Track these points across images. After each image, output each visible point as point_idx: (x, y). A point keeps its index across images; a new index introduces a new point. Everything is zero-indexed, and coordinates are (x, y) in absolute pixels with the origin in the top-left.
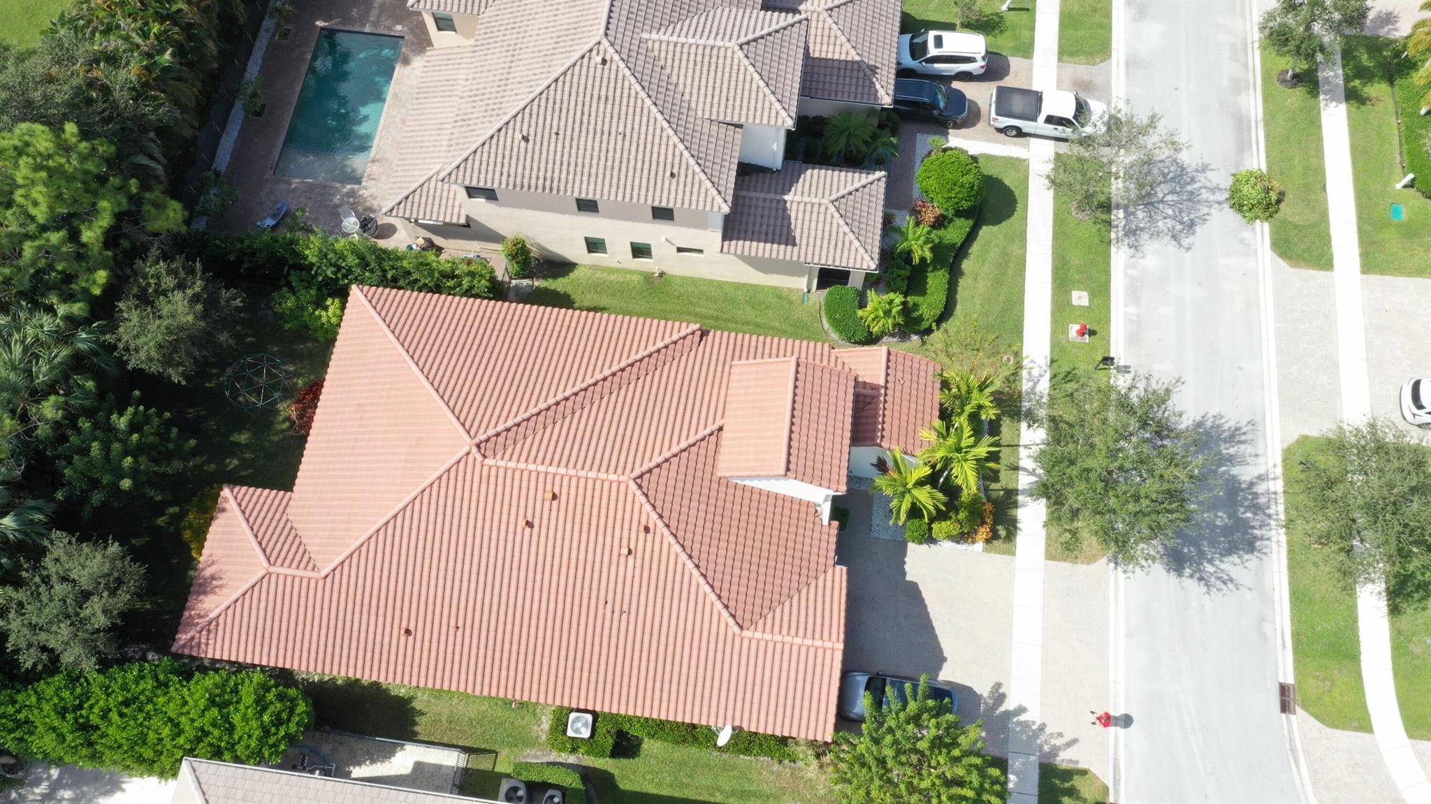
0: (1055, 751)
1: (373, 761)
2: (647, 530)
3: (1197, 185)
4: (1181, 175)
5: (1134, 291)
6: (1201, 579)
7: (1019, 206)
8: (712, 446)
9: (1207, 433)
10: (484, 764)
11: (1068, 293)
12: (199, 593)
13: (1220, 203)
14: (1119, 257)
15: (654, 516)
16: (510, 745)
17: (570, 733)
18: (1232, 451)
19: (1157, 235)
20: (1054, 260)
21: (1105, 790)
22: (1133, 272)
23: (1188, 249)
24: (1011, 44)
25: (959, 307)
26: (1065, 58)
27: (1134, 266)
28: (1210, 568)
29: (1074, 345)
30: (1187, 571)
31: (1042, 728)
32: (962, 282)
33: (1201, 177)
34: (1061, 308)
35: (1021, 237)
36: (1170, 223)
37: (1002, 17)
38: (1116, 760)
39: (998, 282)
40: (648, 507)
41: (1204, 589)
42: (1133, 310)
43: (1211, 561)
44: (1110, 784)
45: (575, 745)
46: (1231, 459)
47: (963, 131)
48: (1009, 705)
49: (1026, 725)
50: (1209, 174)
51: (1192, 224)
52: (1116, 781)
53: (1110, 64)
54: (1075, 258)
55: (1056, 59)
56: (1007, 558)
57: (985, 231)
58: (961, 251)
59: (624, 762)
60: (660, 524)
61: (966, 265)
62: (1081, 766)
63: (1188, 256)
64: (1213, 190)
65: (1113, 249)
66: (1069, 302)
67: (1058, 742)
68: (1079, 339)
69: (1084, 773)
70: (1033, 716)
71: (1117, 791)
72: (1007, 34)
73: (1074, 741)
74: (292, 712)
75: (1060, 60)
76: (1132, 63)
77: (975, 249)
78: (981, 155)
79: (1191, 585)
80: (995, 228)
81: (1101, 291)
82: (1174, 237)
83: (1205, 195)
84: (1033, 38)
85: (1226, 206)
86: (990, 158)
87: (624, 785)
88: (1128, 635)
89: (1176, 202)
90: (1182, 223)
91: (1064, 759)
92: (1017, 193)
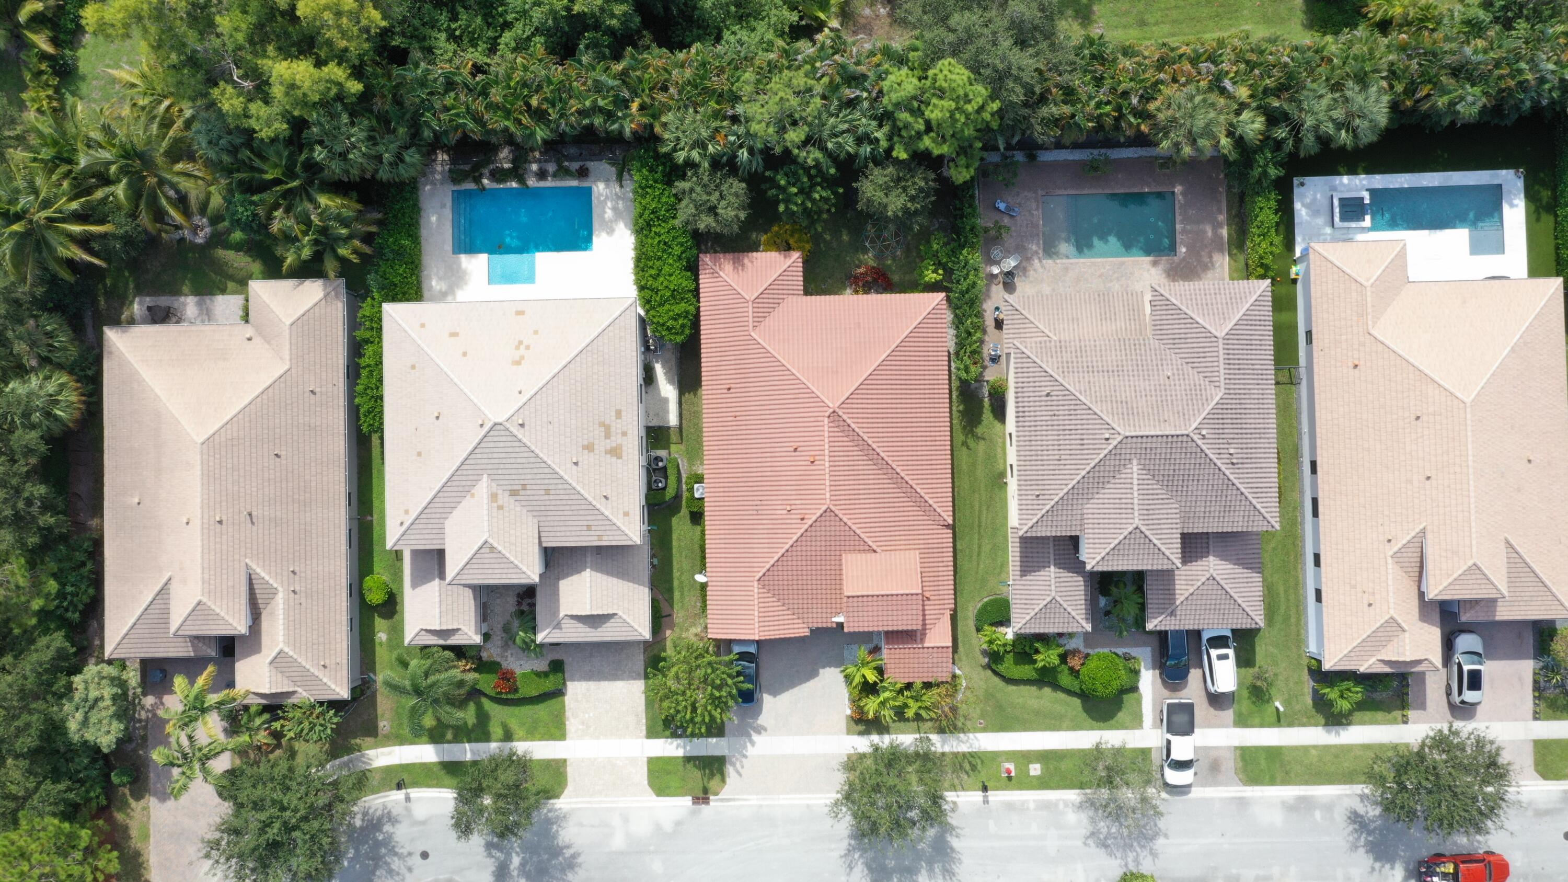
0: (733, 765)
1: (665, 374)
2: (802, 519)
3: (1138, 849)
4: (1146, 838)
5: (1047, 806)
6: (849, 851)
7: (1102, 724)
8: (862, 548)
9: (947, 854)
10: (674, 437)
11: (1038, 761)
12: (733, 259)
13: (1126, 865)
14: (1073, 795)
15: (810, 522)
16: (687, 450)
17: (696, 486)
18: (937, 870)
19: (1093, 821)
20: (1062, 750)
21: (716, 794)
22: (1061, 806)
23: (1085, 844)
24: (1244, 710)
25: (1014, 688)
26: (1238, 752)
27: (1066, 805)
28: (857, 856)
29: (999, 766)
30: (853, 842)
31: (745, 756)
32: (1034, 688)
33: (1145, 853)
34: (1026, 757)
35: (1076, 726)
36: (1105, 830)
37: (1268, 702)
38: (734, 800)
39: (1037, 713)
40: (814, 518)
41: (843, 853)
42: (1032, 806)
43: (861, 856)
44: (720, 797)
45: (691, 490)
46: (931, 870)
47: (1159, 681)
48: (755, 737)
49: (745, 747)
50: (1149, 858)
51: (1106, 846)
52: (722, 800)
53: (1238, 785)
54: (1065, 765)
55: (1237, 744)
56: (845, 730)
57: (1077, 702)
58: (1056, 686)
59: (688, 517)
60: (806, 527)
61: (1047, 691)
62: (728, 780)
63: (1079, 843)
64: (1137, 861)
65: (1077, 791)
66: (1031, 762)
67: (738, 765)
68: (1003, 770)
69: (723, 780)
70: (750, 751)
71: (716, 800)
72: (1253, 707)
73: (740, 775)
74: (677, 334)
75: (1236, 748)
76: (1242, 802)
77: (1061, 696)
78: (1140, 695)
79: (845, 844)
80: (1080, 709)
81: (1043, 783)
82: (1093, 834)
83: (1131, 856)
84: (1252, 726)
85: (1124, 870)
86: (1139, 702)
87: (675, 520)
88: (808, 806)
89: (1122, 835)
90: (1106, 838)
91: (730, 770)
92: (1112, 722)
